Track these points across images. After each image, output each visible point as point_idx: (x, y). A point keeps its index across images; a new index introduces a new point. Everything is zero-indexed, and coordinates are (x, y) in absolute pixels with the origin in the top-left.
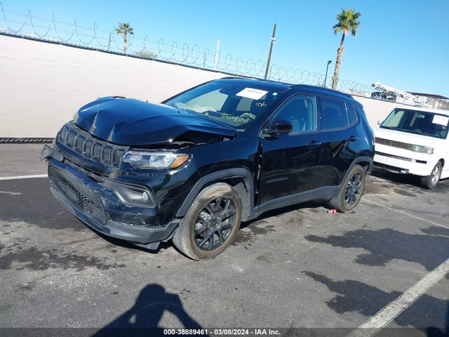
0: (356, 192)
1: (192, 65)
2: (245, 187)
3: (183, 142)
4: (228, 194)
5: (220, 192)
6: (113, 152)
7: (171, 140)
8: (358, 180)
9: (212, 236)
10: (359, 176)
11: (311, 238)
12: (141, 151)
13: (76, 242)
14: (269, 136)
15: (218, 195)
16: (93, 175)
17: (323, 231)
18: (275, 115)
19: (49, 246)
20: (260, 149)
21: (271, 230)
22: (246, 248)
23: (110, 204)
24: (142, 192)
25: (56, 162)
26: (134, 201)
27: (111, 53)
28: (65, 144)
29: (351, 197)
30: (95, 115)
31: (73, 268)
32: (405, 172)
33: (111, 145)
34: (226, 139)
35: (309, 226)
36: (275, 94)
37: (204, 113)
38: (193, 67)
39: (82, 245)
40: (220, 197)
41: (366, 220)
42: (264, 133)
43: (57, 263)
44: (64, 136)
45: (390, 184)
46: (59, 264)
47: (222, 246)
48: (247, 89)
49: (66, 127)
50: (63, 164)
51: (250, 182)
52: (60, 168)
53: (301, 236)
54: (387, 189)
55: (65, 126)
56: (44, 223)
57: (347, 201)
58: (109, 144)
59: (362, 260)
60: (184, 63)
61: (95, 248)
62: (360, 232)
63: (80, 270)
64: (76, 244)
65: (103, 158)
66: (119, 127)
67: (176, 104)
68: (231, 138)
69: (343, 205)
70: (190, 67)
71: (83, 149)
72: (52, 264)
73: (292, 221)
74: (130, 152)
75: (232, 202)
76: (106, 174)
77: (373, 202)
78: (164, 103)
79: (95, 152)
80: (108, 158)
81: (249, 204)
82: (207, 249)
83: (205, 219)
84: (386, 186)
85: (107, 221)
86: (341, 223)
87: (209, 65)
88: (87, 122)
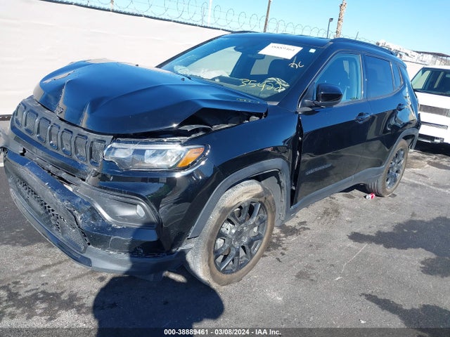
0: (397, 172)
1: (189, 22)
2: (279, 183)
3: (194, 127)
4: (258, 196)
5: (248, 194)
6: (89, 144)
7: (175, 125)
8: (401, 158)
9: (238, 254)
10: (402, 153)
11: (356, 237)
12: (131, 143)
13: (48, 266)
14: (310, 109)
15: (245, 199)
16: (64, 175)
17: (367, 225)
18: (316, 80)
19: (9, 276)
20: (299, 129)
21: (305, 229)
22: (278, 259)
23: (89, 223)
24: (136, 205)
25: (13, 155)
26: (124, 217)
27: (91, 7)
28: (23, 129)
29: (392, 177)
30: (62, 87)
31: (41, 315)
32: (438, 141)
33: (86, 132)
34: (254, 118)
35: (350, 219)
36: (312, 51)
37: (214, 79)
38: (190, 24)
39: (57, 271)
40: (247, 201)
41: (412, 206)
42: (303, 105)
43: (18, 308)
44: (21, 118)
45: (421, 155)
46: (19, 311)
47: (249, 264)
48: (272, 44)
49: (23, 105)
50: (22, 158)
51: (287, 177)
52: (17, 164)
53: (343, 234)
54: (419, 161)
55: (22, 103)
56: (7, 236)
57: (388, 183)
58: (82, 130)
59: (429, 269)
60: (179, 20)
61: (74, 275)
62: (411, 224)
63: (51, 319)
64: (48, 271)
65: (76, 152)
66: (95, 105)
67: (175, 68)
68: (260, 115)
69: (384, 188)
70: (187, 24)
71: (48, 137)
72: (10, 310)
73: (326, 213)
74: (114, 145)
75: (263, 206)
76: (82, 176)
77: (411, 180)
78: (160, 66)
79: (64, 143)
80: (83, 152)
81: (284, 203)
82: (231, 272)
83: (228, 232)
84: (417, 158)
85: (86, 248)
86: (385, 212)
87: (209, 21)
88: (51, 97)
